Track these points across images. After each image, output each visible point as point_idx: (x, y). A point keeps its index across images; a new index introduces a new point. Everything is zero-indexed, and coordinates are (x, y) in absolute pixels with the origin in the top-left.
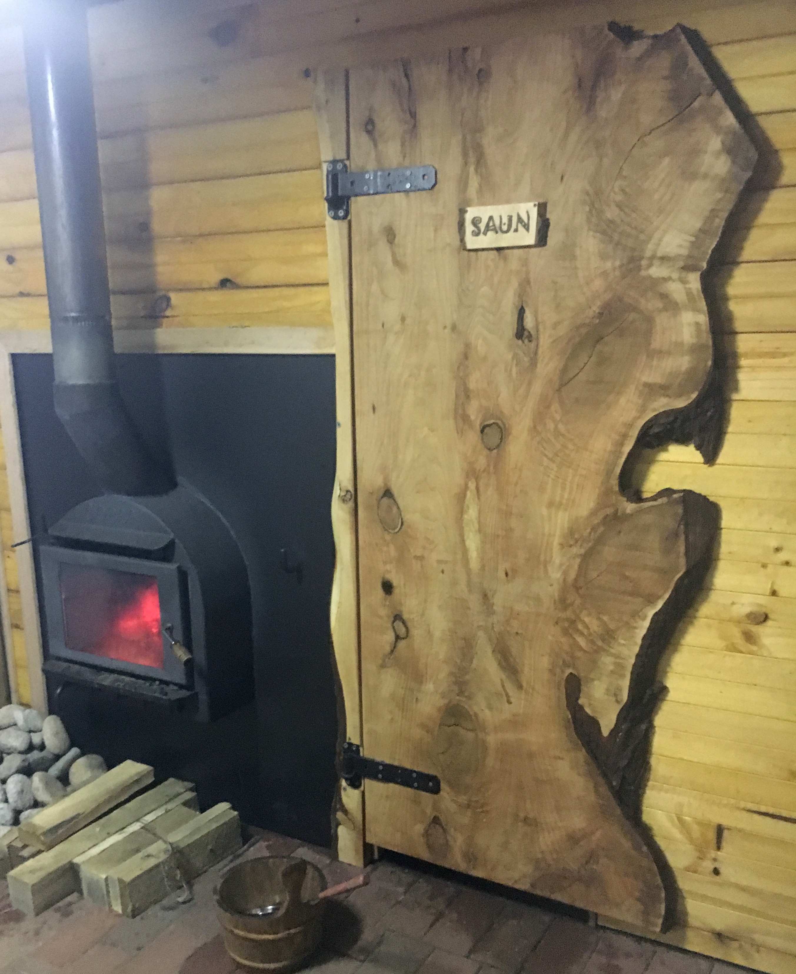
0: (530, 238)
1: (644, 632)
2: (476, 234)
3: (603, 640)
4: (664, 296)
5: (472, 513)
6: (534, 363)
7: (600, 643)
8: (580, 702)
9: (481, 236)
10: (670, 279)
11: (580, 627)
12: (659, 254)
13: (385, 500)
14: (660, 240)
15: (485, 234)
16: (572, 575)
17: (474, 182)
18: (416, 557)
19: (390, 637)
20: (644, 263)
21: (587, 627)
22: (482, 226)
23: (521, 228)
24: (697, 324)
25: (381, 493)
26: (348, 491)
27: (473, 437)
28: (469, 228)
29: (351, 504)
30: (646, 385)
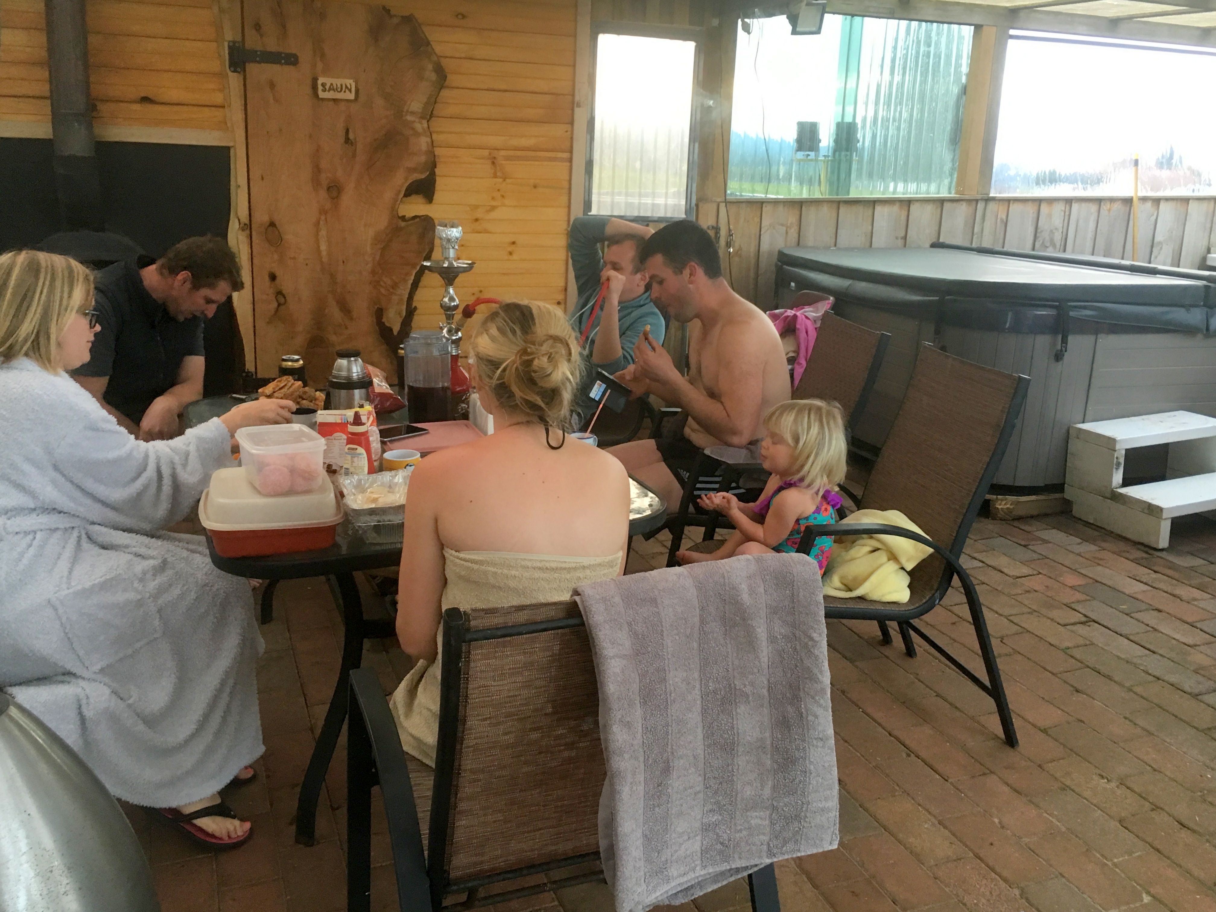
0: (352, 96)
1: (411, 281)
2: (324, 90)
3: (393, 288)
4: (413, 129)
5: (323, 233)
6: (354, 155)
7: (391, 290)
8: (383, 320)
9: (327, 92)
10: (415, 121)
11: (382, 283)
12: (410, 110)
13: (271, 228)
14: (410, 104)
15: (329, 91)
16: (378, 257)
17: (320, 66)
18: (291, 258)
19: (275, 305)
20: (404, 113)
21: (385, 283)
22: (327, 87)
23: (347, 91)
24: (427, 142)
25: (268, 224)
26: (245, 224)
27: (323, 194)
28: (320, 88)
29: (248, 232)
30: (407, 168)
